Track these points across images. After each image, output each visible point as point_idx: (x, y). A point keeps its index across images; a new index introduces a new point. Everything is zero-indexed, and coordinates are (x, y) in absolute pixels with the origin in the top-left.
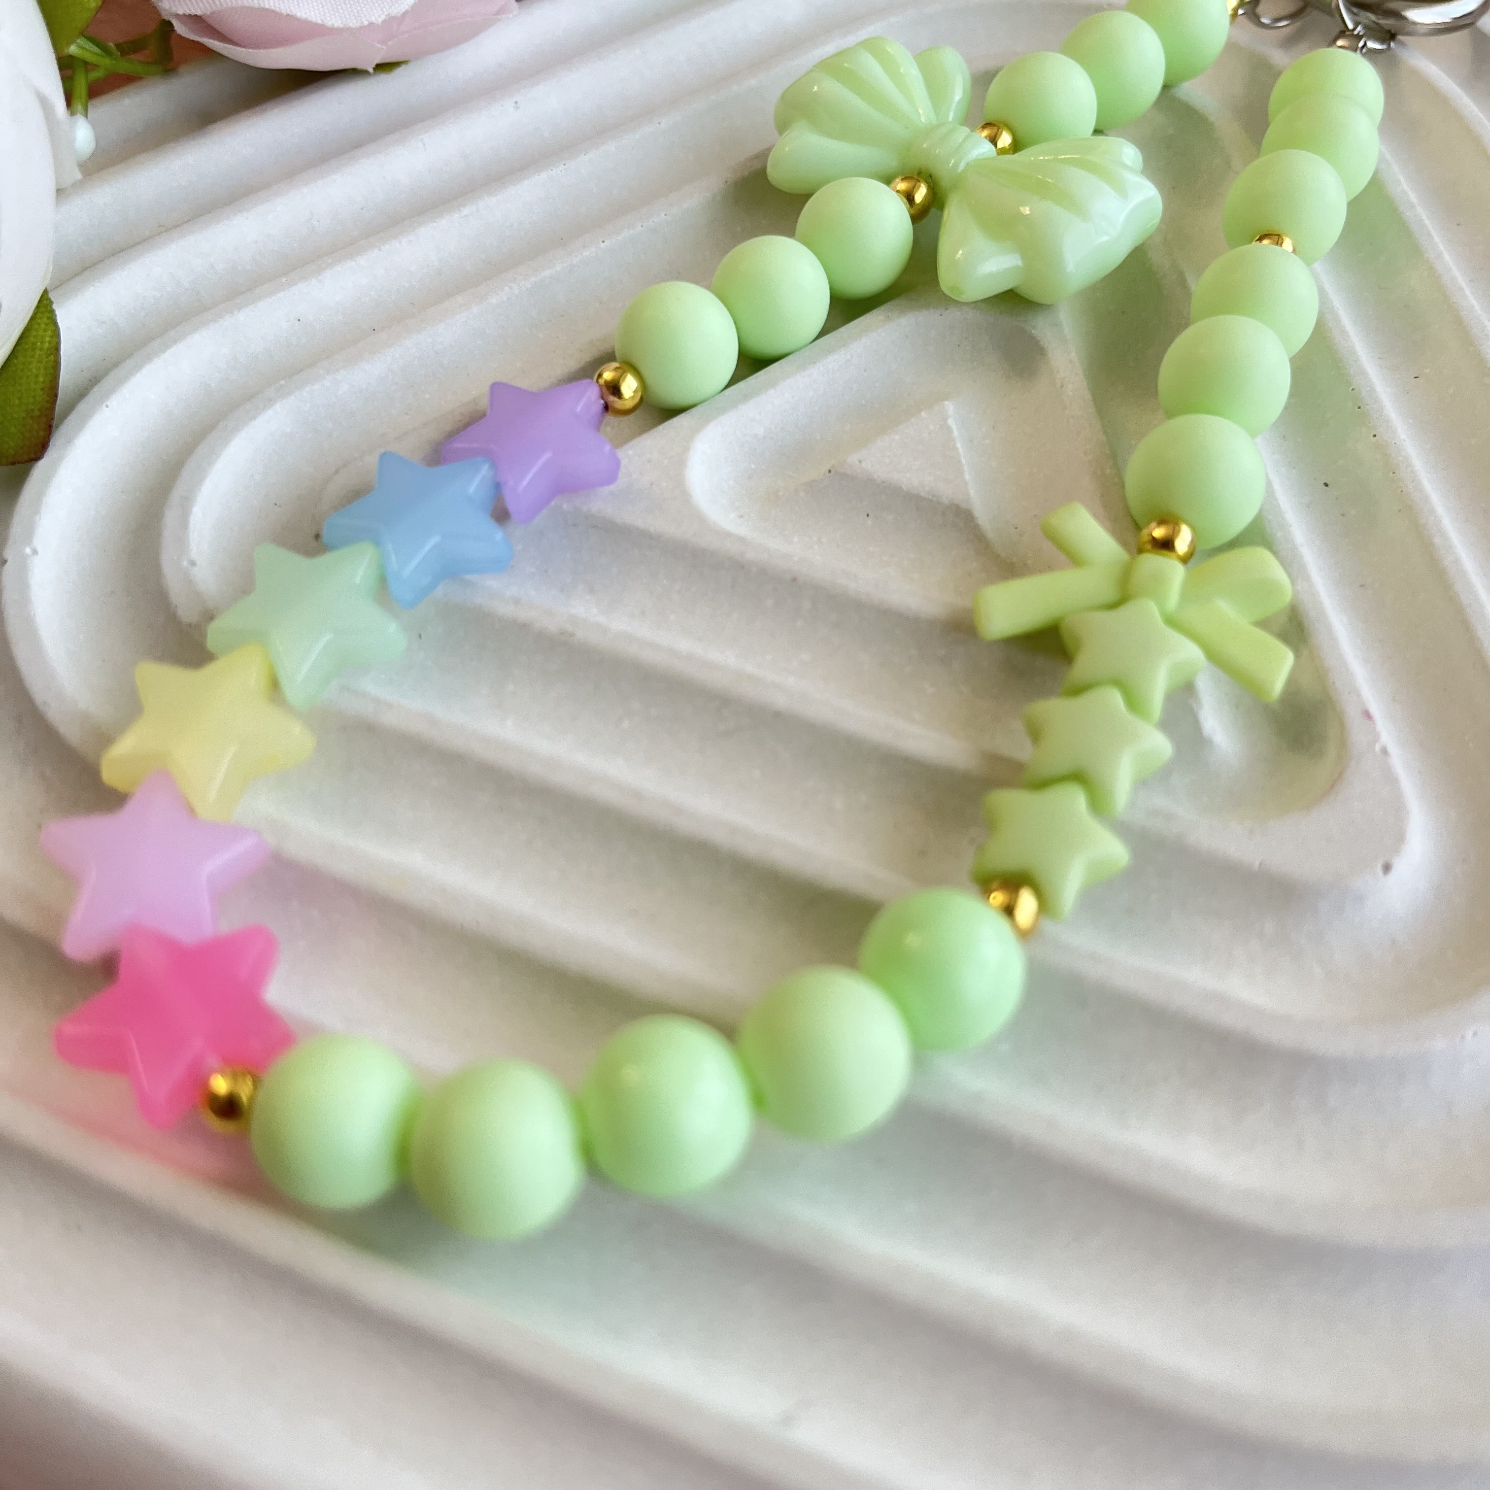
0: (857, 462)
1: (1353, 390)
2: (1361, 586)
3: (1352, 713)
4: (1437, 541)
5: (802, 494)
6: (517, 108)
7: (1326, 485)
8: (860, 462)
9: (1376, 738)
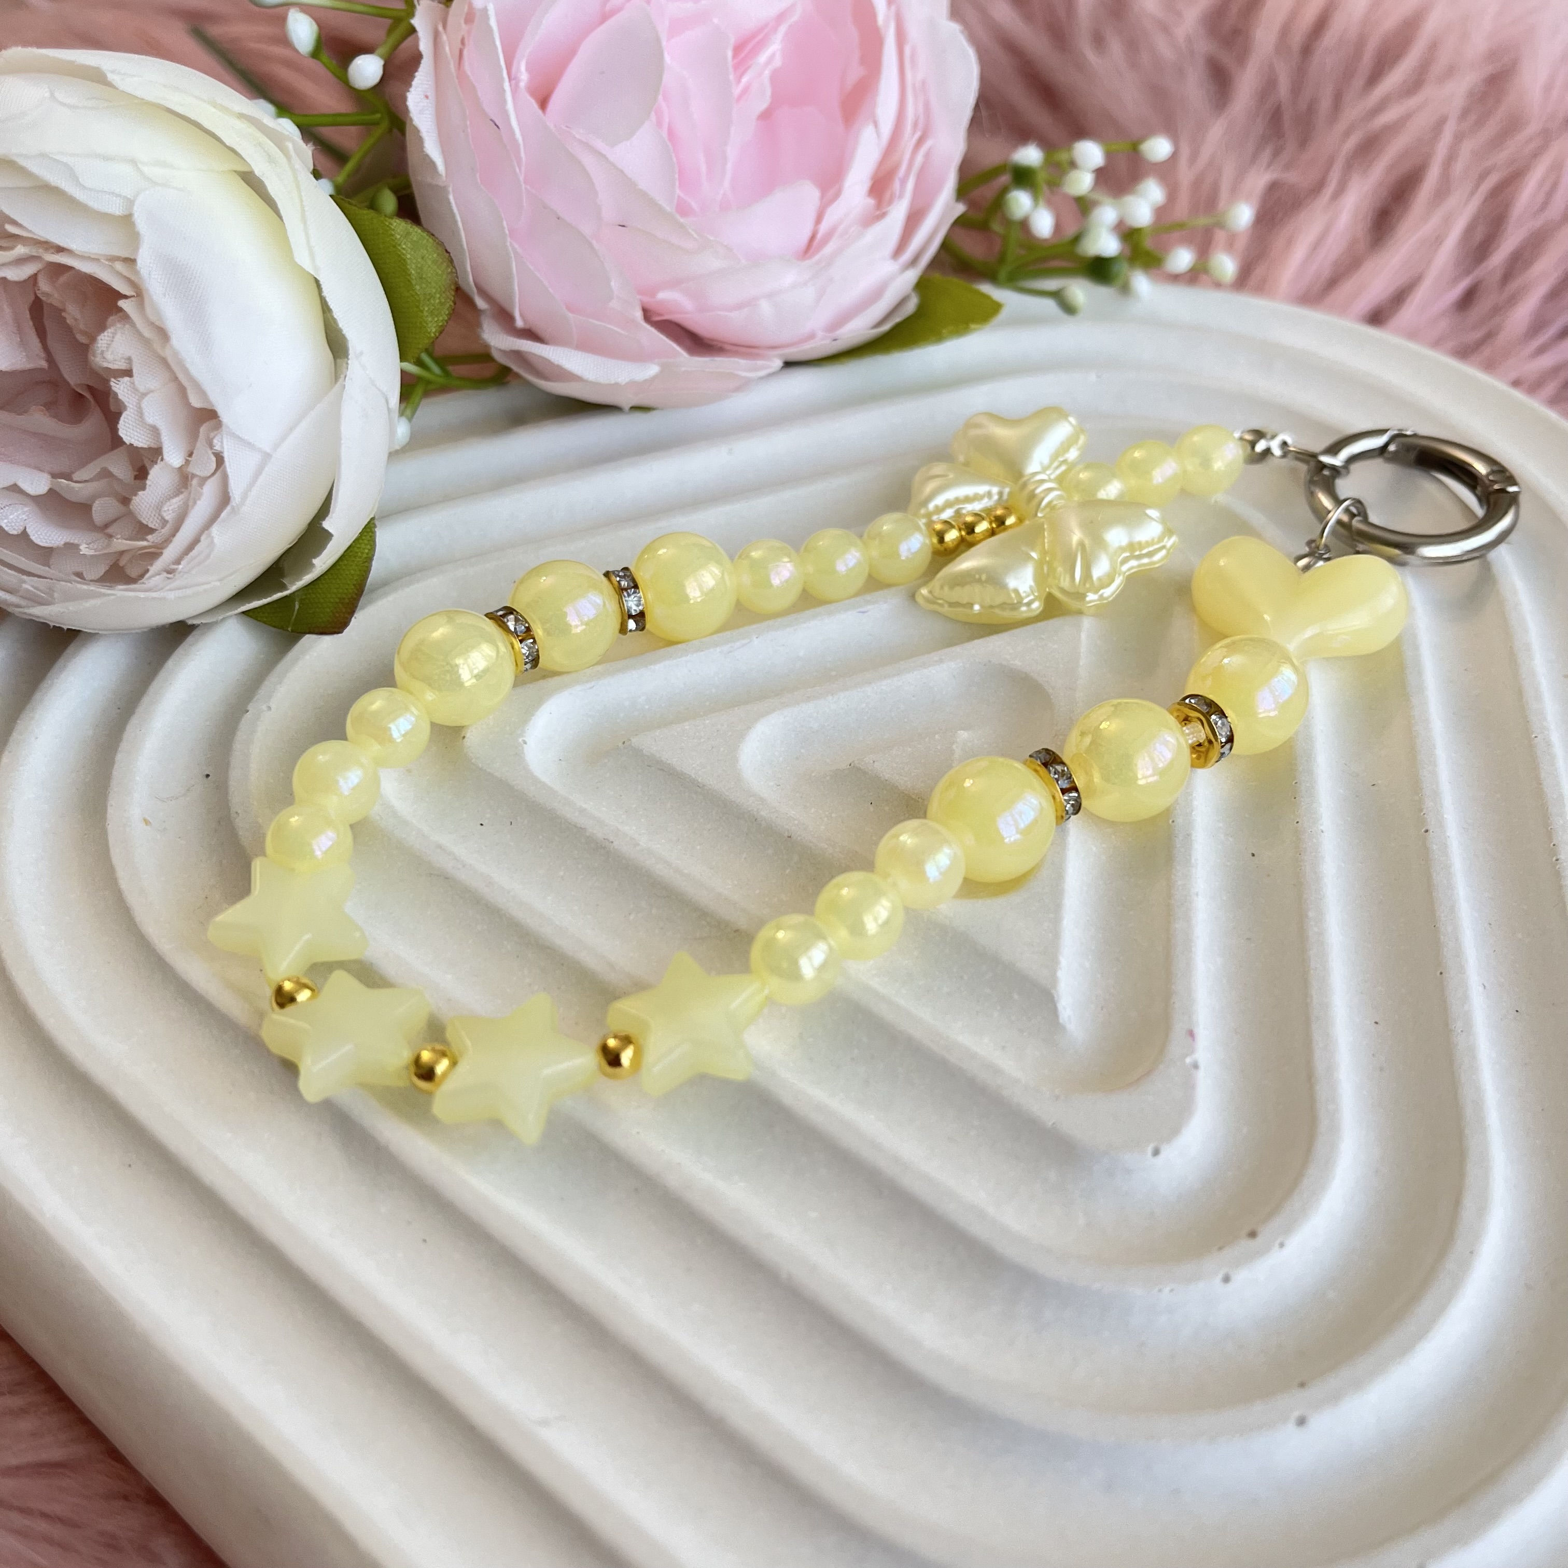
0: (872, 762)
1: (1296, 783)
3: (1178, 1029)
5: (828, 778)
7: (1253, 855)
8: (874, 762)
9: (1192, 1051)
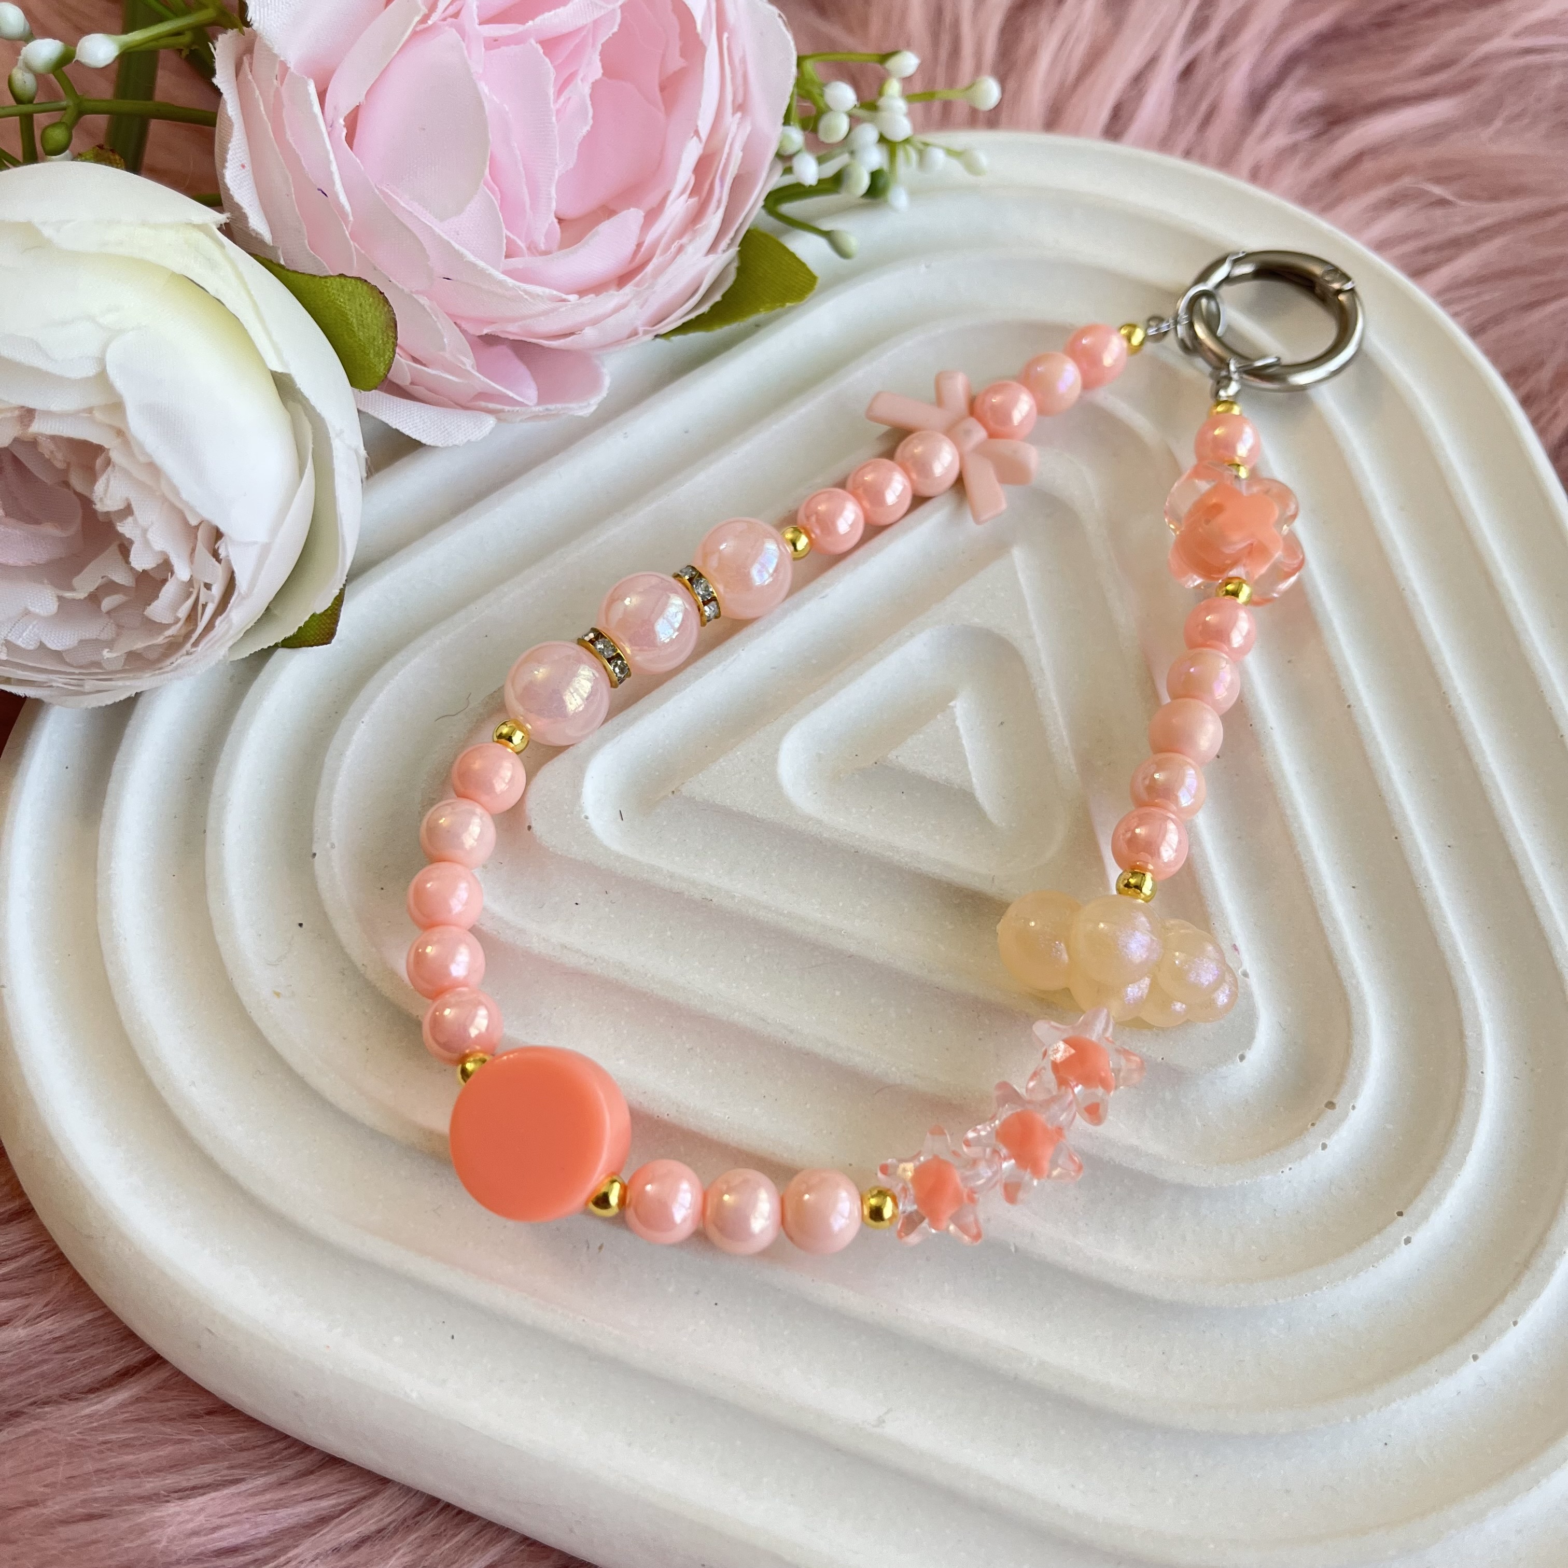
8: (897, 757)
9: (1241, 964)
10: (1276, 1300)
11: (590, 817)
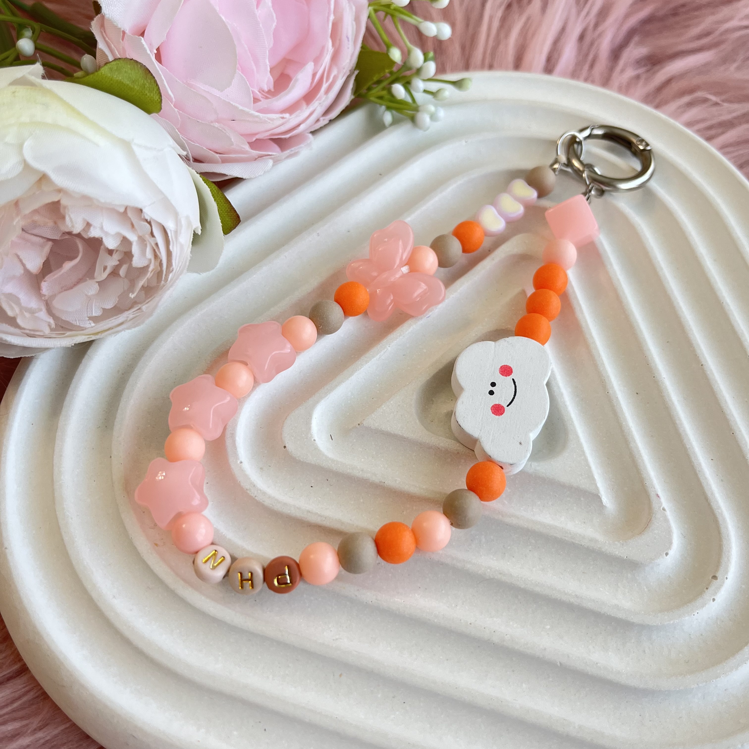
1: (645, 357)
2: (651, 436)
3: (652, 495)
4: (677, 422)
6: (319, 235)
7: (637, 394)
9: (661, 503)
10: (697, 684)
11: (316, 440)
